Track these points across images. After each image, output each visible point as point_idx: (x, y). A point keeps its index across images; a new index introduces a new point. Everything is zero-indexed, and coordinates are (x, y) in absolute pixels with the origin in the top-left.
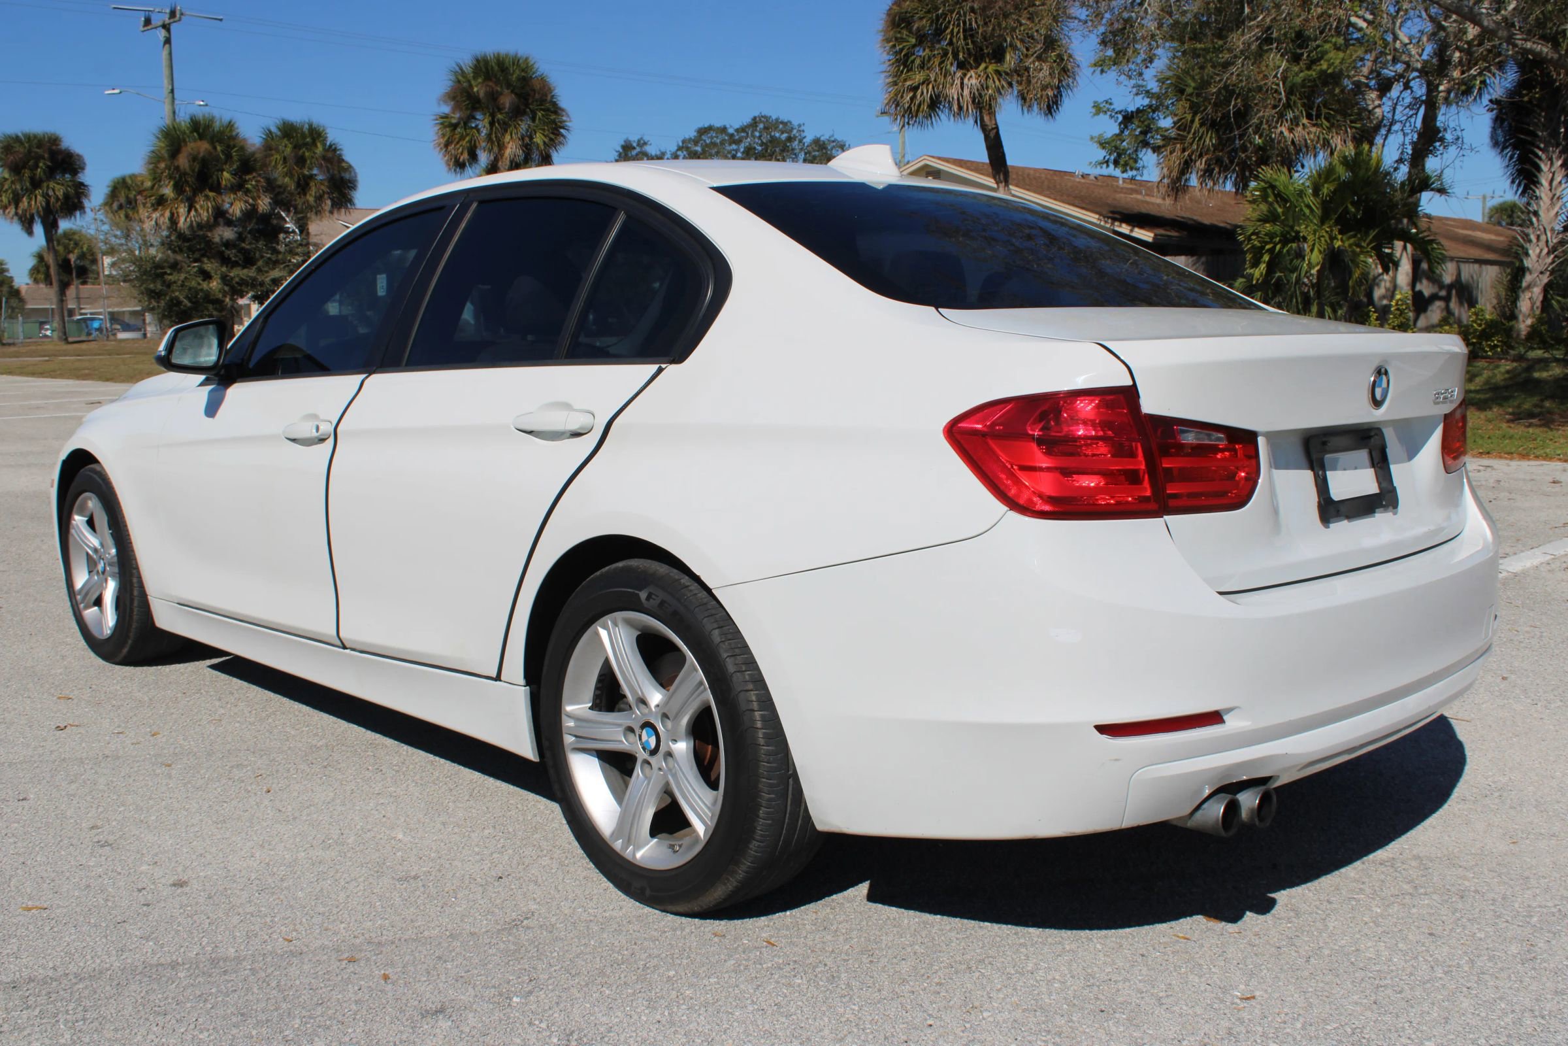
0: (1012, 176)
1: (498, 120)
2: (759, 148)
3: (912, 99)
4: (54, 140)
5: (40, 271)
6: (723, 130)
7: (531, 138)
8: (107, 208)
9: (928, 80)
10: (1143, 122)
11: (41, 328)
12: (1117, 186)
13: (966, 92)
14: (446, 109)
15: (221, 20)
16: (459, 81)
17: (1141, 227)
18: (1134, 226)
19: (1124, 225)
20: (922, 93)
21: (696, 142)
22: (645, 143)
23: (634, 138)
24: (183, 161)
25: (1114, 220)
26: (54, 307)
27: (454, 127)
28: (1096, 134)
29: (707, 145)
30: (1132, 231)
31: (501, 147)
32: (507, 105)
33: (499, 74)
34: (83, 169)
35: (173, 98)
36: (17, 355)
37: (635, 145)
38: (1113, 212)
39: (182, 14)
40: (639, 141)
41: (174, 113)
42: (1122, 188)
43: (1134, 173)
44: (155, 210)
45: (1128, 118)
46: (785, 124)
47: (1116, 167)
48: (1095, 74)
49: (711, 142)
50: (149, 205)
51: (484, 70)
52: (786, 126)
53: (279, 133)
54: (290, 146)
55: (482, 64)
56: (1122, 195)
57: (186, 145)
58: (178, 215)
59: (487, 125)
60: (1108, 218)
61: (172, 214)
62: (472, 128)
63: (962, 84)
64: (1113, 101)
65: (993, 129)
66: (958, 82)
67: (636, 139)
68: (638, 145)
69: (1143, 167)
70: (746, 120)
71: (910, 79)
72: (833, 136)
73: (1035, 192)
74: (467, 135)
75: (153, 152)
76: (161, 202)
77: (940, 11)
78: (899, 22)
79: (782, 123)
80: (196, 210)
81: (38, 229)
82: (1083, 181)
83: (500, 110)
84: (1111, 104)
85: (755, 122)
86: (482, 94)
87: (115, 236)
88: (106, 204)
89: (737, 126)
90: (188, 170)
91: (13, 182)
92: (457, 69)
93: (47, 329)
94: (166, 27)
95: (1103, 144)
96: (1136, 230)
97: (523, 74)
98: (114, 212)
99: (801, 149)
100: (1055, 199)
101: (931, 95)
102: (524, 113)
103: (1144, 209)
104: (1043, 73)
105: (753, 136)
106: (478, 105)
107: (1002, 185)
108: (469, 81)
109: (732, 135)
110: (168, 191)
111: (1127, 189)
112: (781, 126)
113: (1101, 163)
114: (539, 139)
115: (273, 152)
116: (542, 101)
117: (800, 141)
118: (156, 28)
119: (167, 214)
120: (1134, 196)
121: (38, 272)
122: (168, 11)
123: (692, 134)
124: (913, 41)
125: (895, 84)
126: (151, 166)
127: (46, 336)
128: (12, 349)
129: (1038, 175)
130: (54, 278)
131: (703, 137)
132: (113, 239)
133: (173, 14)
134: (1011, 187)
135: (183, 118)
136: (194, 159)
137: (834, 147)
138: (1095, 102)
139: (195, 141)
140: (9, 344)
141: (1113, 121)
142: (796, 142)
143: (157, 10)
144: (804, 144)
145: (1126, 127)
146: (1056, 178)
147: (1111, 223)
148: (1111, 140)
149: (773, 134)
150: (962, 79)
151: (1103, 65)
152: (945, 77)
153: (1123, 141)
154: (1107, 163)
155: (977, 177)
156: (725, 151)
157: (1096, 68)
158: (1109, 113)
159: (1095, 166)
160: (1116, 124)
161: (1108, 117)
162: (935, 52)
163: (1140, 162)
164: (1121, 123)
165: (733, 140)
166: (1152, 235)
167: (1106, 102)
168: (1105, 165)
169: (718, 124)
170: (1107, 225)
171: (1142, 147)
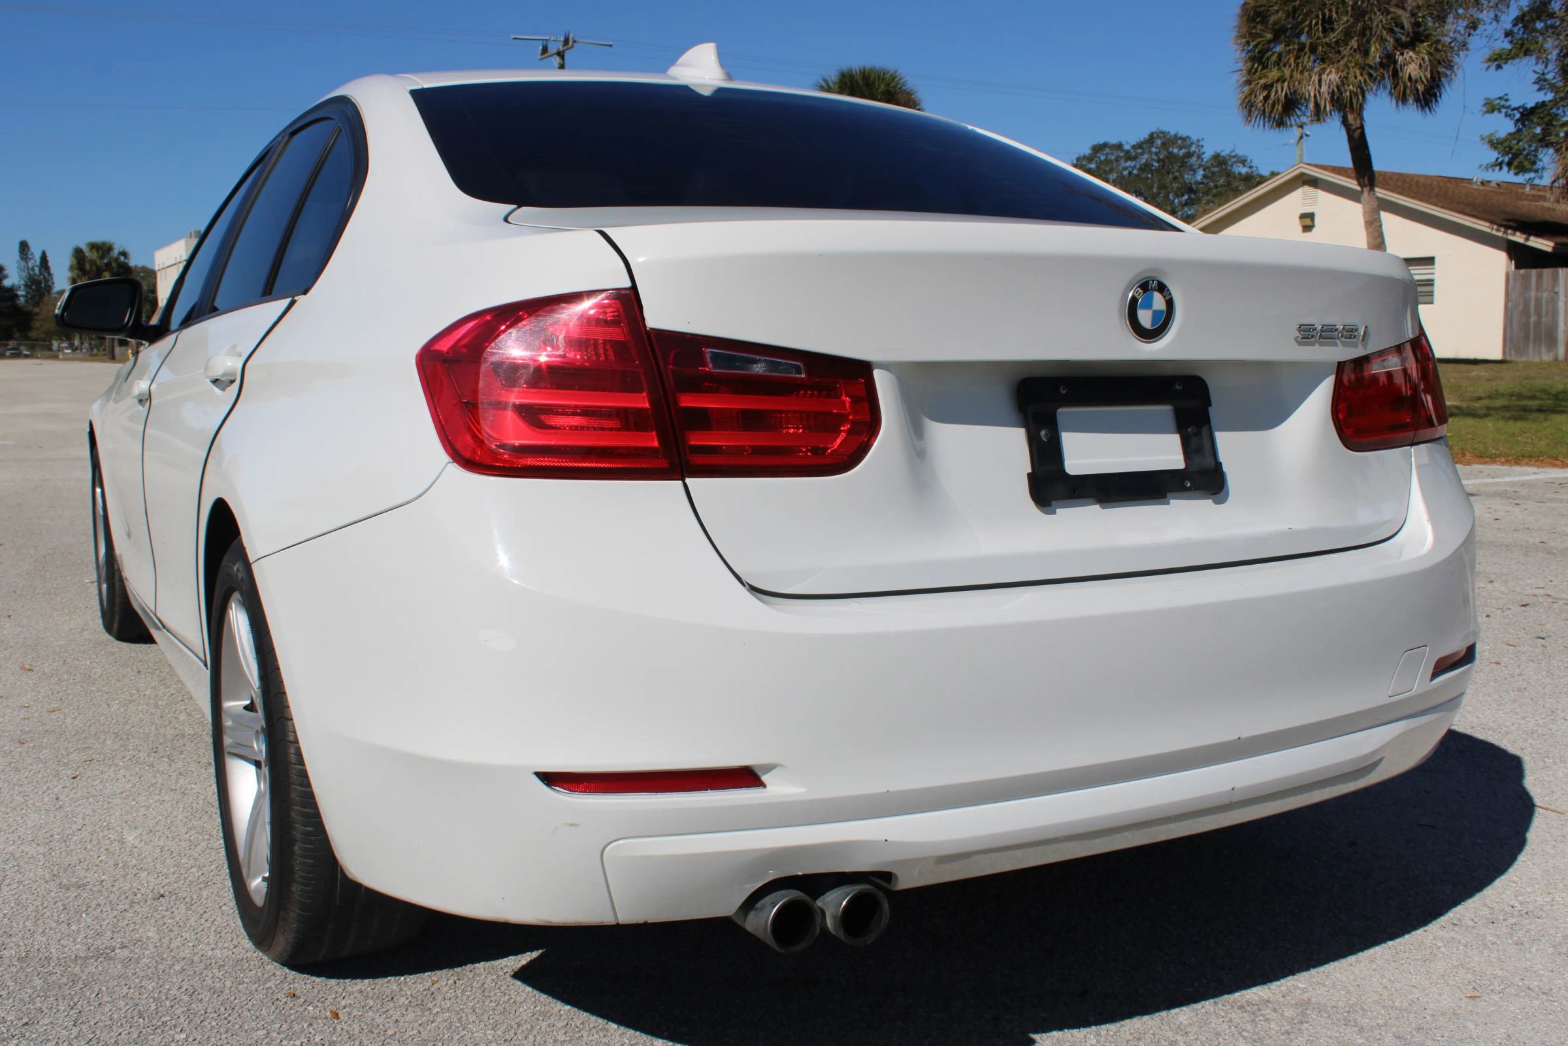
0: (1378, 179)
2: (1156, 164)
3: (1266, 98)
6: (1119, 146)
9: (1283, 76)
10: (1542, 118)
12: (1523, 193)
13: (1324, 89)
15: (611, 46)
17: (1539, 234)
18: (1530, 234)
19: (1518, 234)
20: (1277, 92)
21: (1090, 159)
25: (1507, 227)
28: (1486, 133)
29: (1101, 162)
30: (1527, 239)
33: (864, 89)
39: (575, 41)
42: (1528, 195)
43: (1532, 175)
45: (1527, 115)
46: (1184, 139)
47: (1510, 170)
48: (1489, 71)
49: (1106, 159)
51: (849, 84)
52: (1184, 141)
55: (847, 79)
56: (1526, 202)
60: (1501, 226)
63: (1320, 81)
64: (1509, 97)
65: (1357, 128)
66: (1315, 78)
69: (1544, 168)
70: (1144, 135)
71: (1266, 77)
72: (1234, 151)
73: (1421, 200)
78: (1253, 17)
79: (1181, 138)
82: (1482, 188)
84: (1507, 100)
85: (1151, 139)
89: (1134, 143)
94: (560, 54)
95: (1494, 144)
96: (1532, 238)
97: (889, 88)
99: (1200, 166)
100: (1442, 207)
101: (1286, 95)
103: (1548, 217)
104: (1413, 65)
105: (1150, 152)
107: (1366, 190)
109: (1128, 152)
111: (1534, 196)
112: (1180, 142)
113: (1493, 166)
117: (1199, 157)
118: (551, 56)
120: (1541, 203)
122: (562, 39)
123: (1087, 151)
124: (1269, 36)
125: (1248, 82)
129: (1429, 182)
131: (1098, 155)
133: (566, 42)
134: (1377, 189)
137: (1235, 162)
138: (1486, 99)
141: (1508, 119)
142: (1194, 158)
143: (552, 39)
144: (1202, 160)
145: (1524, 125)
146: (1449, 185)
147: (1504, 232)
148: (1505, 140)
149: (1171, 150)
150: (1320, 75)
151: (1499, 60)
152: (1302, 73)
153: (1519, 141)
154: (1500, 165)
155: (1353, 184)
156: (1120, 168)
157: (1490, 63)
158: (1504, 111)
159: (1490, 170)
160: (1513, 122)
161: (1503, 115)
162: (1291, 47)
163: (1538, 163)
164: (1518, 121)
165: (1128, 157)
166: (1552, 244)
167: (1500, 98)
168: (1497, 168)
169: (1113, 141)
170: (1500, 234)
171: (1542, 147)
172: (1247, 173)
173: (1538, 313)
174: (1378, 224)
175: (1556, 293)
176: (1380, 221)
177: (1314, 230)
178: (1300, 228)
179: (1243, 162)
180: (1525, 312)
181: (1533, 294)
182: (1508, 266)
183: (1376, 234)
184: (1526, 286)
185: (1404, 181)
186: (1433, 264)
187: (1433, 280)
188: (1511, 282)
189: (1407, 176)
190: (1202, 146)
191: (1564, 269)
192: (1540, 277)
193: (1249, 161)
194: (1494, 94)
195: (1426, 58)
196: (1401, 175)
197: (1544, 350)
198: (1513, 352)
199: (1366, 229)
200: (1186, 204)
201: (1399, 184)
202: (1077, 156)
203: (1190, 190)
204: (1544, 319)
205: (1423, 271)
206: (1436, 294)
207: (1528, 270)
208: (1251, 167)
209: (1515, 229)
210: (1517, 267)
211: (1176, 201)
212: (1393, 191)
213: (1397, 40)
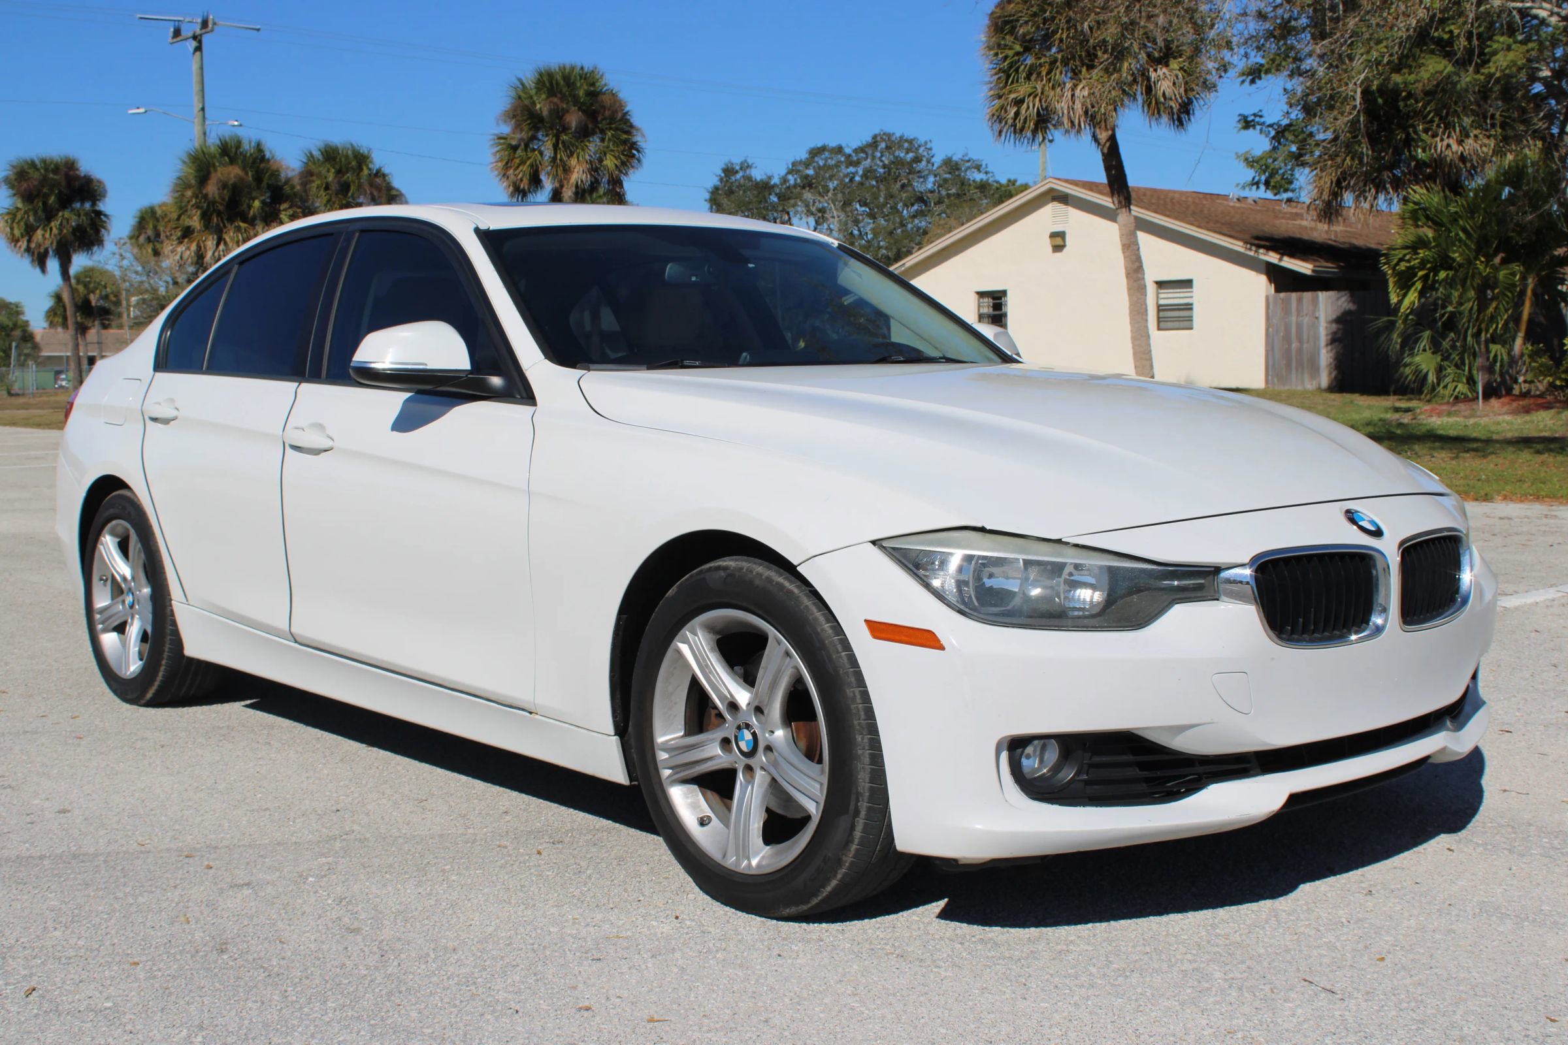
0: (1133, 195)
1: (563, 142)
2: (882, 171)
3: (1017, 114)
4: (70, 165)
5: (57, 314)
6: (839, 150)
7: (601, 160)
8: (133, 241)
9: (1034, 92)
10: (1297, 136)
11: (56, 379)
12: (1280, 211)
13: (1078, 105)
14: (506, 129)
15: (258, 30)
16: (520, 98)
19: (1272, 254)
20: (1028, 108)
21: (807, 164)
22: (749, 167)
23: (737, 161)
24: (212, 189)
25: (1259, 247)
26: (69, 354)
27: (514, 148)
28: (1242, 151)
29: (820, 168)
30: (1280, 260)
31: (567, 170)
32: (574, 125)
33: (565, 89)
34: (104, 196)
35: (204, 118)
36: (26, 407)
37: (738, 168)
38: (1257, 238)
39: (215, 24)
40: (742, 163)
41: (205, 134)
42: (1285, 213)
43: (1288, 194)
44: (181, 243)
45: (1281, 133)
46: (910, 142)
47: (1267, 188)
49: (825, 165)
50: (174, 238)
51: (548, 84)
52: (911, 144)
53: (321, 158)
54: (333, 170)
55: (545, 79)
56: (1283, 221)
57: (216, 171)
58: (205, 248)
59: (551, 147)
60: (1252, 244)
61: (199, 246)
62: (534, 150)
63: (1073, 95)
64: (1264, 114)
66: (1068, 94)
67: (739, 162)
68: (741, 169)
69: (1300, 188)
70: (867, 137)
71: (1015, 91)
72: (966, 154)
73: (1176, 218)
74: (529, 158)
75: (179, 178)
76: (187, 233)
77: (1048, 14)
78: (1002, 26)
79: (906, 141)
80: (226, 243)
81: (53, 264)
82: (1238, 205)
83: (565, 129)
84: (1261, 116)
85: (874, 144)
86: (545, 113)
87: (136, 273)
88: (131, 238)
89: (855, 146)
90: (217, 198)
91: (26, 212)
92: (518, 83)
93: (63, 380)
94: (197, 38)
95: (1251, 162)
96: (1286, 258)
97: (592, 89)
98: (140, 247)
99: (930, 172)
100: (1199, 227)
101: (1038, 111)
102: (594, 133)
103: (1305, 236)
104: (1166, 82)
105: (874, 157)
106: (540, 125)
107: (1122, 208)
108: (531, 97)
109: (849, 156)
110: (195, 222)
111: (1291, 213)
112: (906, 145)
113: (1250, 185)
114: (610, 162)
115: (314, 178)
116: (612, 119)
117: (928, 162)
118: (186, 39)
119: (194, 247)
120: (1298, 222)
121: (55, 314)
122: (199, 20)
123: (804, 156)
124: (1018, 48)
125: (999, 96)
126: (177, 195)
127: (61, 387)
128: (21, 400)
129: (1184, 199)
130: (70, 321)
131: (816, 159)
132: (134, 276)
133: (205, 24)
134: (1133, 207)
135: (213, 141)
136: (224, 186)
137: (969, 168)
138: (1241, 115)
139: (224, 165)
140: (17, 395)
141: (1263, 136)
142: (924, 163)
143: (187, 20)
144: (933, 165)
145: (1279, 143)
146: (1205, 202)
147: (1256, 251)
148: (1261, 158)
149: (897, 153)
150: (1073, 90)
151: (1254, 74)
152: (1053, 88)
153: (1275, 160)
154: (1257, 184)
155: (1107, 201)
156: (841, 174)
157: (1244, 78)
158: (1258, 127)
159: (1247, 189)
160: (1268, 139)
161: (1258, 131)
162: (1042, 60)
163: (1295, 182)
164: (1273, 138)
165: (850, 162)
166: (1310, 266)
167: (1255, 115)
168: (1255, 187)
169: (833, 144)
170: (1252, 253)
171: (1298, 165)
172: (982, 180)
173: (1300, 338)
174: (1136, 248)
175: (1317, 318)
176: (1138, 244)
177: (1065, 250)
178: (1050, 249)
179: (978, 168)
180: (1287, 339)
181: (1294, 319)
182: (1267, 289)
183: (1134, 257)
184: (1286, 311)
185: (1159, 198)
186: (1191, 287)
187: (1192, 304)
188: (1271, 307)
189: (1161, 191)
190: (930, 149)
191: (1324, 293)
192: (1300, 300)
193: (984, 166)
194: (1248, 111)
195: (1180, 76)
196: (1155, 190)
197: (1306, 377)
198: (1276, 380)
199: (1124, 253)
200: (914, 217)
201: (1154, 201)
202: (793, 160)
203: (921, 199)
204: (1305, 346)
205: (1182, 295)
206: (1195, 318)
207: (1288, 294)
208: (986, 173)
209: (1268, 249)
210: (1277, 290)
211: (905, 212)
212: (1147, 209)
213: (1149, 55)
